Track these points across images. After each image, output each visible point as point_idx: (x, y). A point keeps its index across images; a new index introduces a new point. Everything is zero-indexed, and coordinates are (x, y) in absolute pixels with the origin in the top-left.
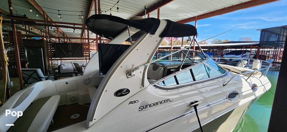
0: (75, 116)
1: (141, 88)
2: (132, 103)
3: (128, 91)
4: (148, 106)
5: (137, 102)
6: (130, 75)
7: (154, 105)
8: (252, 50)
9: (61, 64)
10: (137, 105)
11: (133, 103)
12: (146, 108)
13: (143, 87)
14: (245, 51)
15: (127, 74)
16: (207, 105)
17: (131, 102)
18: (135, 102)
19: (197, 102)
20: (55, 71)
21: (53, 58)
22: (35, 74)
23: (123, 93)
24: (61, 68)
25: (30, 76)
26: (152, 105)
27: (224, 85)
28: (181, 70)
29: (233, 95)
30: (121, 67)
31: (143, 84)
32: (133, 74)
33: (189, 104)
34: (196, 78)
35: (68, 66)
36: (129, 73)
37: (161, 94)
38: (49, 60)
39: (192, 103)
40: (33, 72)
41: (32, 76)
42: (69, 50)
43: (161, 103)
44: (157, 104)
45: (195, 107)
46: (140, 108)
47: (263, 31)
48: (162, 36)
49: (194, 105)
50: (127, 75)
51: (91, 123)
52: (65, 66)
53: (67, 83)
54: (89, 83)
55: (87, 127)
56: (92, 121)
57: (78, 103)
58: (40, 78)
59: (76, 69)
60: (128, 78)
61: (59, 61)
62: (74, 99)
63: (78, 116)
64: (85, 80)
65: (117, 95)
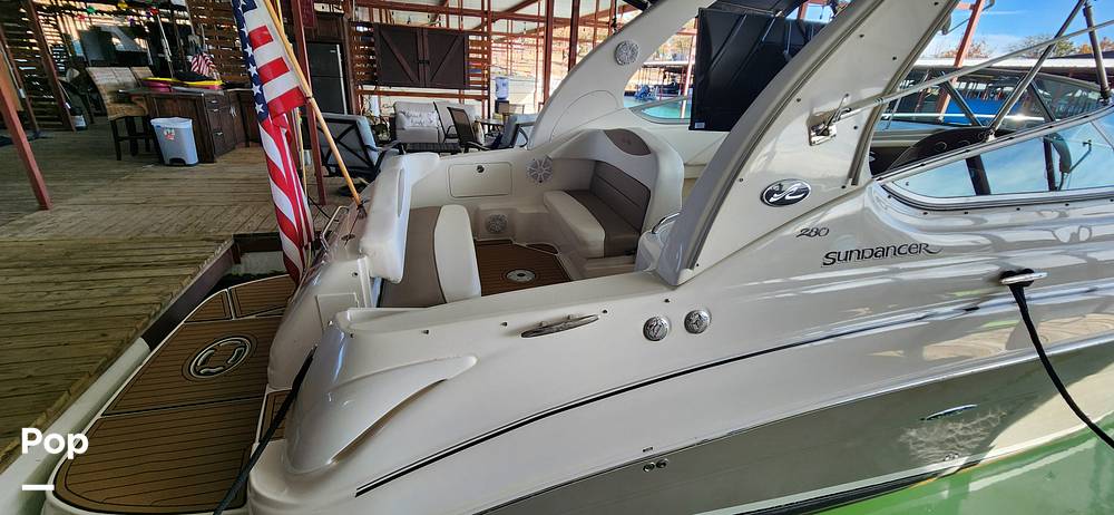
0: (520, 275)
1: (844, 187)
2: (809, 235)
3: (804, 191)
4: (854, 255)
5: (822, 232)
6: (825, 133)
7: (874, 254)
9: (398, 110)
10: (820, 246)
11: (813, 234)
12: (846, 259)
13: (854, 183)
15: (811, 129)
17: (807, 230)
18: (817, 233)
19: (1028, 272)
22: (353, 132)
23: (788, 197)
25: (338, 141)
26: (866, 255)
30: (798, 100)
31: (854, 174)
32: (833, 129)
33: (995, 274)
35: (419, 120)
36: (819, 126)
38: (356, 94)
39: (1007, 274)
40: (348, 126)
41: (342, 140)
42: (421, 58)
43: (897, 251)
44: (885, 252)
46: (827, 256)
49: (1014, 282)
50: (810, 133)
51: (687, 274)
52: (408, 117)
53: (481, 169)
54: (546, 176)
55: (674, 286)
56: (691, 268)
57: (509, 241)
58: (366, 148)
59: (453, 131)
60: (811, 144)
61: (375, 97)
62: (499, 224)
63: (528, 276)
64: (535, 165)
65: (767, 198)
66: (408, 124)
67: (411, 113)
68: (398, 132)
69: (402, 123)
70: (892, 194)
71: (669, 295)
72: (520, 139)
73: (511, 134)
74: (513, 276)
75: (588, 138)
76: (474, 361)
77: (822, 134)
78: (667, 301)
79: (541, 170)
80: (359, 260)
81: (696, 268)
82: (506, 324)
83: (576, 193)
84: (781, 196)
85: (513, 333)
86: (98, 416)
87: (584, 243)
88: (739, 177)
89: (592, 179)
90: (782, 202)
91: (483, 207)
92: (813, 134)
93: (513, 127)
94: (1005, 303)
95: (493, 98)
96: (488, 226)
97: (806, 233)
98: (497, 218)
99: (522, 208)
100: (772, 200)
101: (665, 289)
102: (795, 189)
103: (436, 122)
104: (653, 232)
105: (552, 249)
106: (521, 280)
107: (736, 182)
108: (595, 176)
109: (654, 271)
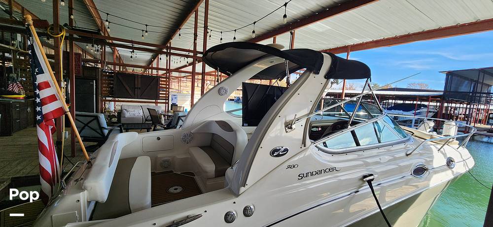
0: (175, 189)
1: (301, 148)
2: (291, 168)
3: (286, 150)
4: (309, 174)
5: (296, 166)
6: (291, 128)
7: (317, 173)
8: (431, 104)
9: (123, 108)
10: (295, 172)
12: (306, 176)
13: (305, 146)
14: (420, 106)
15: (286, 127)
16: (377, 184)
18: (294, 167)
19: (372, 175)
20: (111, 119)
21: (107, 99)
22: (95, 122)
23: (280, 153)
24: (122, 115)
25: (86, 125)
26: (314, 174)
27: (407, 155)
28: (349, 127)
29: (420, 171)
30: (279, 117)
31: (304, 143)
32: (294, 126)
33: (361, 177)
34: (360, 142)
35: (133, 113)
36: (289, 126)
37: (326, 160)
38: (102, 101)
39: (365, 177)
40: (93, 118)
41: (89, 125)
42: (136, 87)
43: (325, 171)
44: (320, 172)
45: (370, 182)
46: (299, 176)
47: (450, 74)
48: (328, 76)
49: (368, 180)
50: (285, 129)
51: (242, 189)
52: (128, 111)
53: (159, 139)
54: (190, 141)
55: (237, 195)
56: (244, 186)
57: (172, 172)
58: (102, 128)
59: (150, 118)
60: (287, 132)
61: (113, 103)
62: (167, 163)
63: (180, 189)
64: (185, 136)
65: (273, 154)
66: (127, 115)
67: (129, 110)
68: (122, 119)
69: (124, 114)
70: (320, 149)
71: (236, 200)
72: (180, 122)
73: (176, 120)
74: (172, 190)
75: (208, 124)
77: (290, 128)
78: (234, 203)
79: (189, 138)
80: (81, 193)
81: (246, 186)
82: (155, 224)
83: (203, 148)
84: (278, 153)
87: (206, 172)
88: (260, 146)
90: (278, 156)
91: (159, 156)
92: (287, 128)
93: (177, 118)
94: (366, 188)
95: (170, 103)
96: (161, 165)
97: (289, 167)
98: (166, 161)
99: (179, 155)
101: (234, 197)
102: (283, 150)
103: (141, 114)
104: (232, 168)
105: (193, 174)
106: (176, 191)
107: (260, 149)
108: (212, 140)
109: (230, 188)
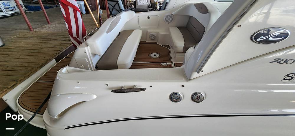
0: (154, 55)
2: (279, 63)
5: (290, 62)
11: (282, 62)
17: (279, 59)
18: (286, 62)
23: (271, 39)
24: (136, 4)
25: (114, 7)
35: (143, 2)
46: (288, 75)
51: (195, 75)
53: (149, 18)
54: (171, 21)
55: (188, 79)
56: (198, 72)
57: (156, 43)
58: (121, 10)
62: (154, 37)
63: (157, 56)
64: (167, 17)
65: (256, 38)
66: (139, 3)
68: (136, 6)
71: (185, 83)
73: (164, 6)
74: (152, 55)
76: (95, 97)
78: (183, 86)
79: (170, 19)
80: (86, 48)
81: (201, 72)
82: (107, 85)
83: (180, 28)
84: (266, 38)
85: (110, 89)
86: (36, 81)
87: (176, 47)
88: (238, 24)
89: (188, 23)
90: (267, 42)
91: (149, 30)
93: (166, 3)
96: (150, 37)
97: (278, 61)
98: (153, 35)
99: (162, 32)
100: (259, 39)
101: (184, 79)
102: (277, 34)
103: (147, 3)
104: (194, 48)
105: (169, 47)
106: (155, 57)
107: (236, 27)
108: (189, 22)
109: (183, 69)
